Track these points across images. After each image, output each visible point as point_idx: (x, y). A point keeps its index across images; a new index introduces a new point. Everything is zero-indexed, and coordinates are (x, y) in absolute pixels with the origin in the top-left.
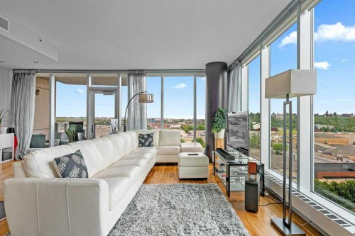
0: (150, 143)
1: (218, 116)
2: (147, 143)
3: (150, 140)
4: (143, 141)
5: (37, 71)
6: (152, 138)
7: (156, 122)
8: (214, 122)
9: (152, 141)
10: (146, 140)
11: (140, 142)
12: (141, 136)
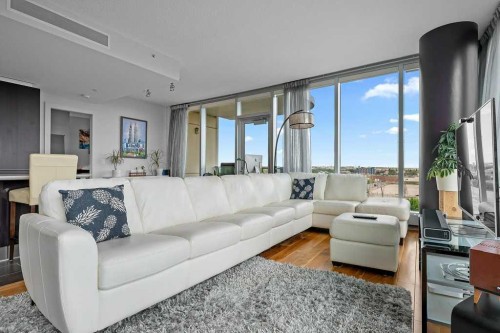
0: (308, 193)
1: (445, 142)
2: (303, 194)
3: (309, 188)
4: (297, 190)
5: (189, 104)
6: (312, 185)
7: (378, 173)
8: (436, 154)
9: (312, 191)
10: (302, 189)
11: (294, 192)
12: (296, 183)
